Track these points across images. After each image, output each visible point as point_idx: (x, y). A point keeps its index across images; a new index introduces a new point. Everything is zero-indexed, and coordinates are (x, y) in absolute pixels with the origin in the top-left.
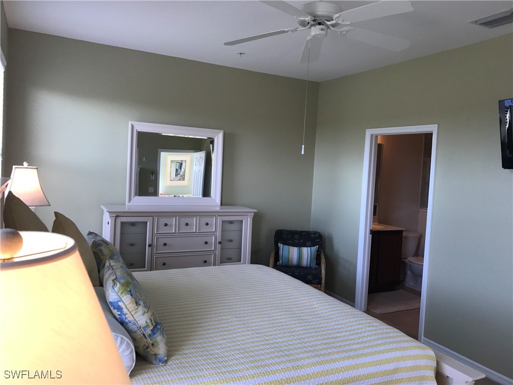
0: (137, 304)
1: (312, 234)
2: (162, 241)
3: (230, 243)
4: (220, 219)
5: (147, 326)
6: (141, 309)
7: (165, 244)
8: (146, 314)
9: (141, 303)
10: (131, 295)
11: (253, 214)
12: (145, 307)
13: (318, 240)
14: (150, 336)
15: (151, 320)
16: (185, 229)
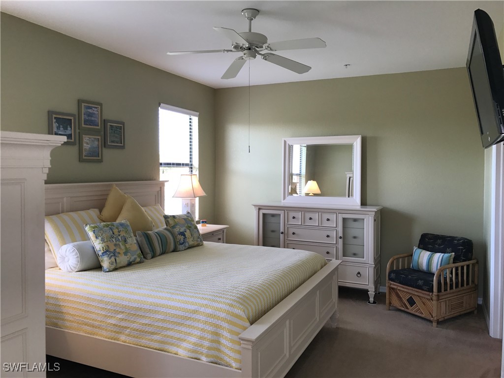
0: (96, 238)
1: (456, 240)
2: (291, 231)
3: (355, 239)
4: (340, 217)
5: (100, 250)
6: (98, 241)
7: (294, 233)
8: (101, 244)
9: (100, 238)
10: (94, 233)
11: (374, 213)
12: (102, 241)
13: (461, 247)
14: (101, 256)
15: (103, 248)
16: (309, 223)
